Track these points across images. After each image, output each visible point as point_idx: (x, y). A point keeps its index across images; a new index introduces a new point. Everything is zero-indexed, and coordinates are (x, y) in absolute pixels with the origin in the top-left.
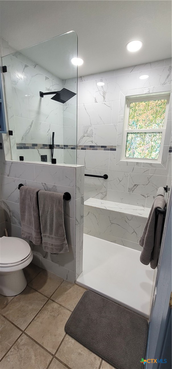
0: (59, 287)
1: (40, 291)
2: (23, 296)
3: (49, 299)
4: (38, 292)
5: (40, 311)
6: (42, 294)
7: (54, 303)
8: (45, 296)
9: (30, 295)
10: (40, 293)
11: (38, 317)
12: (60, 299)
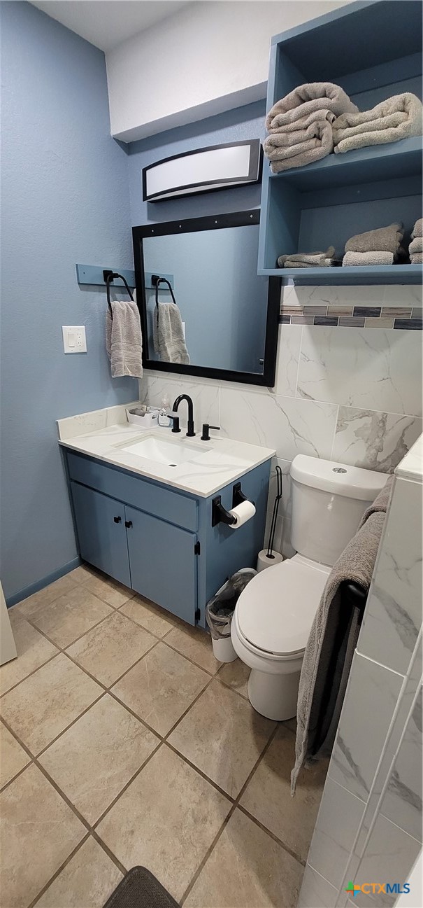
0: (278, 840)
1: (263, 767)
2: (248, 719)
3: (235, 803)
4: (258, 762)
5: (204, 776)
6: (252, 773)
7: (221, 822)
8: (245, 786)
9: (249, 738)
10: (255, 768)
11: (188, 774)
12: (231, 846)
